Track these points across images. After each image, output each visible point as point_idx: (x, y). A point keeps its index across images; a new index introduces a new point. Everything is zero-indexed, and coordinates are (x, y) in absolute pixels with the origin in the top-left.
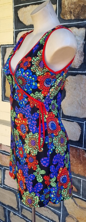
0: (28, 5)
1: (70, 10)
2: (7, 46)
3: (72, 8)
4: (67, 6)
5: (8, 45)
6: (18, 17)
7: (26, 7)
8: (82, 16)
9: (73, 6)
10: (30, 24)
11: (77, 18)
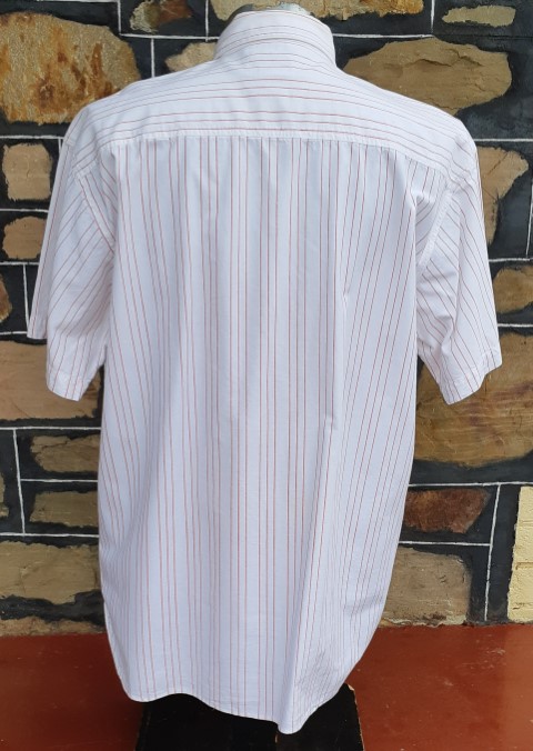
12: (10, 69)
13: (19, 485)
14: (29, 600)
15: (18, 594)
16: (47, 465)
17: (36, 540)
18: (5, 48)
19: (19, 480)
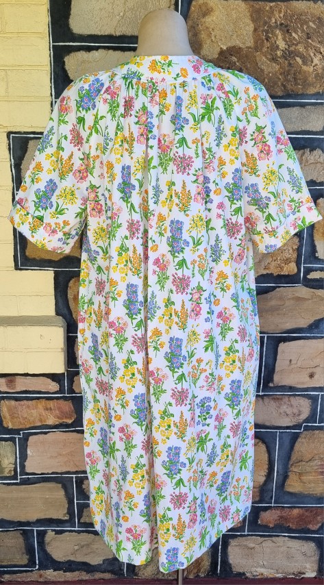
0: (97, 48)
2: (32, 136)
5: (34, 133)
6: (65, 72)
7: (89, 51)
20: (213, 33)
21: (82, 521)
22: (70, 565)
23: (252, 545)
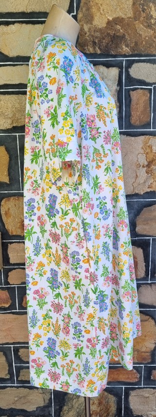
0: (13, 23)
1: (94, 39)
3: (96, 37)
4: (88, 34)
7: (8, 25)
8: (113, 51)
9: (98, 34)
10: (17, 55)
11: (106, 53)
12: (10, 217)
13: (14, 367)
14: (18, 410)
15: (13, 407)
16: (24, 359)
17: (20, 387)
18: (9, 209)
19: (14, 365)
20: (102, 8)
21: (20, 379)
22: (12, 412)
23: (147, 395)
